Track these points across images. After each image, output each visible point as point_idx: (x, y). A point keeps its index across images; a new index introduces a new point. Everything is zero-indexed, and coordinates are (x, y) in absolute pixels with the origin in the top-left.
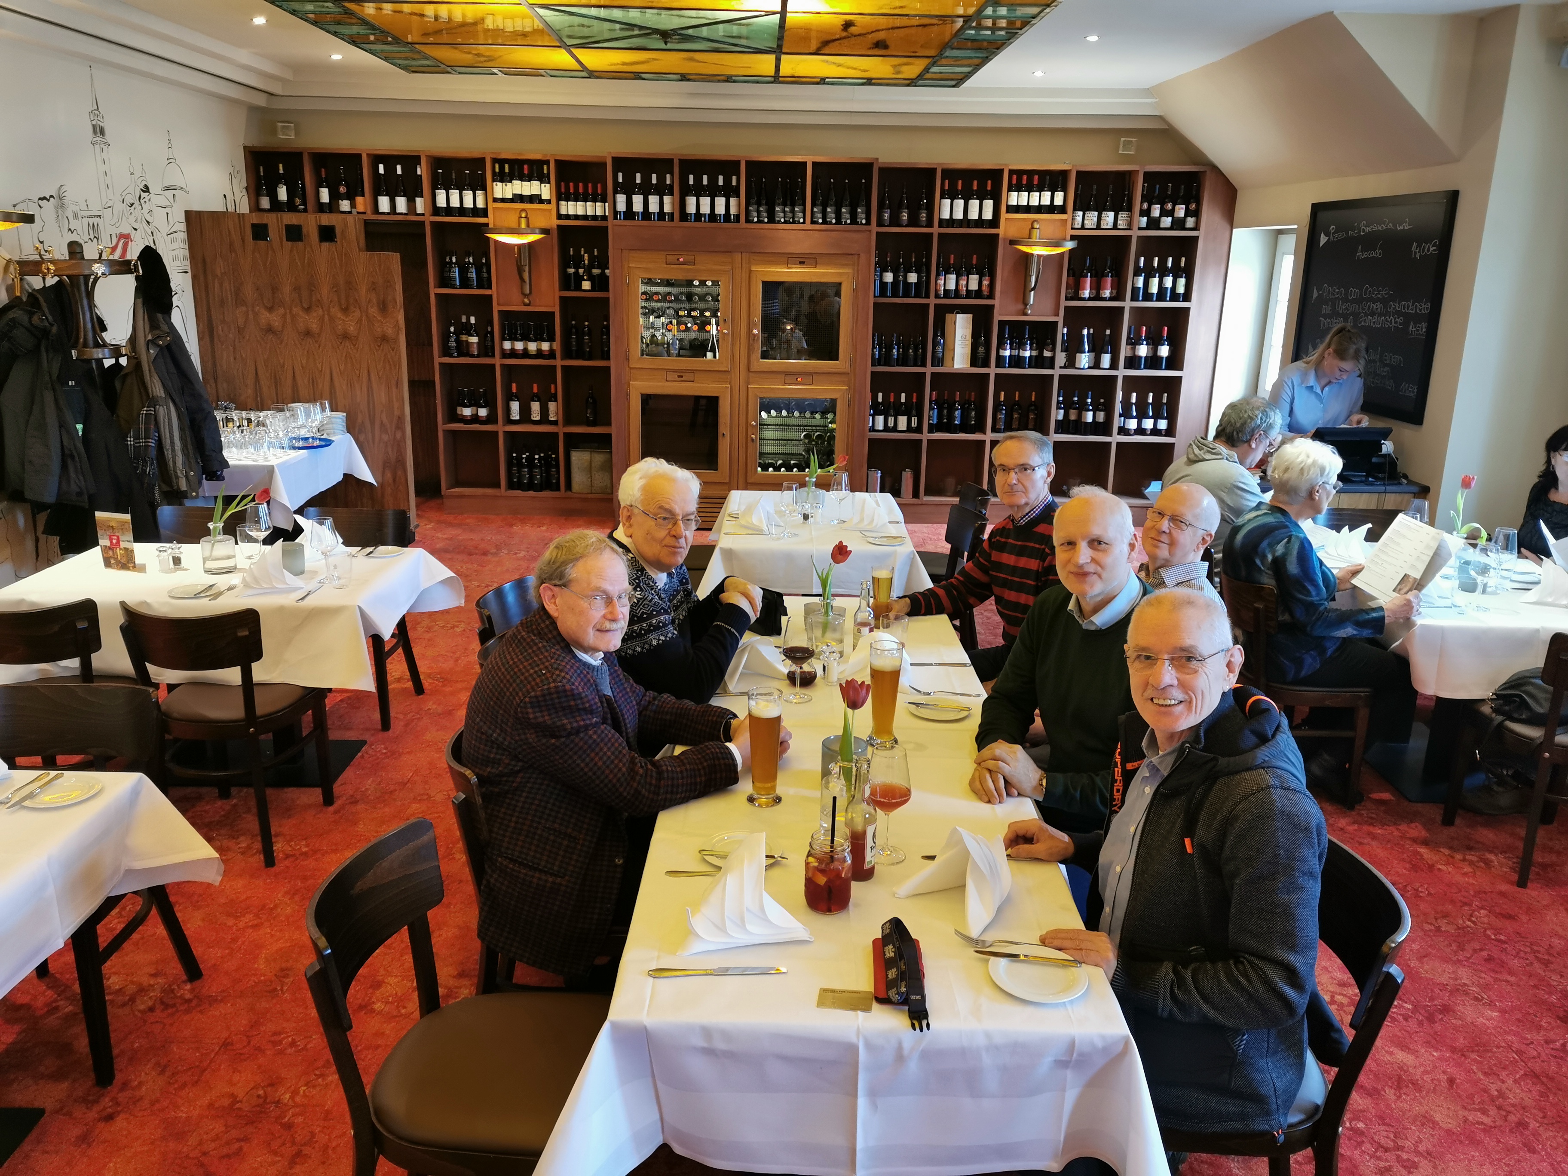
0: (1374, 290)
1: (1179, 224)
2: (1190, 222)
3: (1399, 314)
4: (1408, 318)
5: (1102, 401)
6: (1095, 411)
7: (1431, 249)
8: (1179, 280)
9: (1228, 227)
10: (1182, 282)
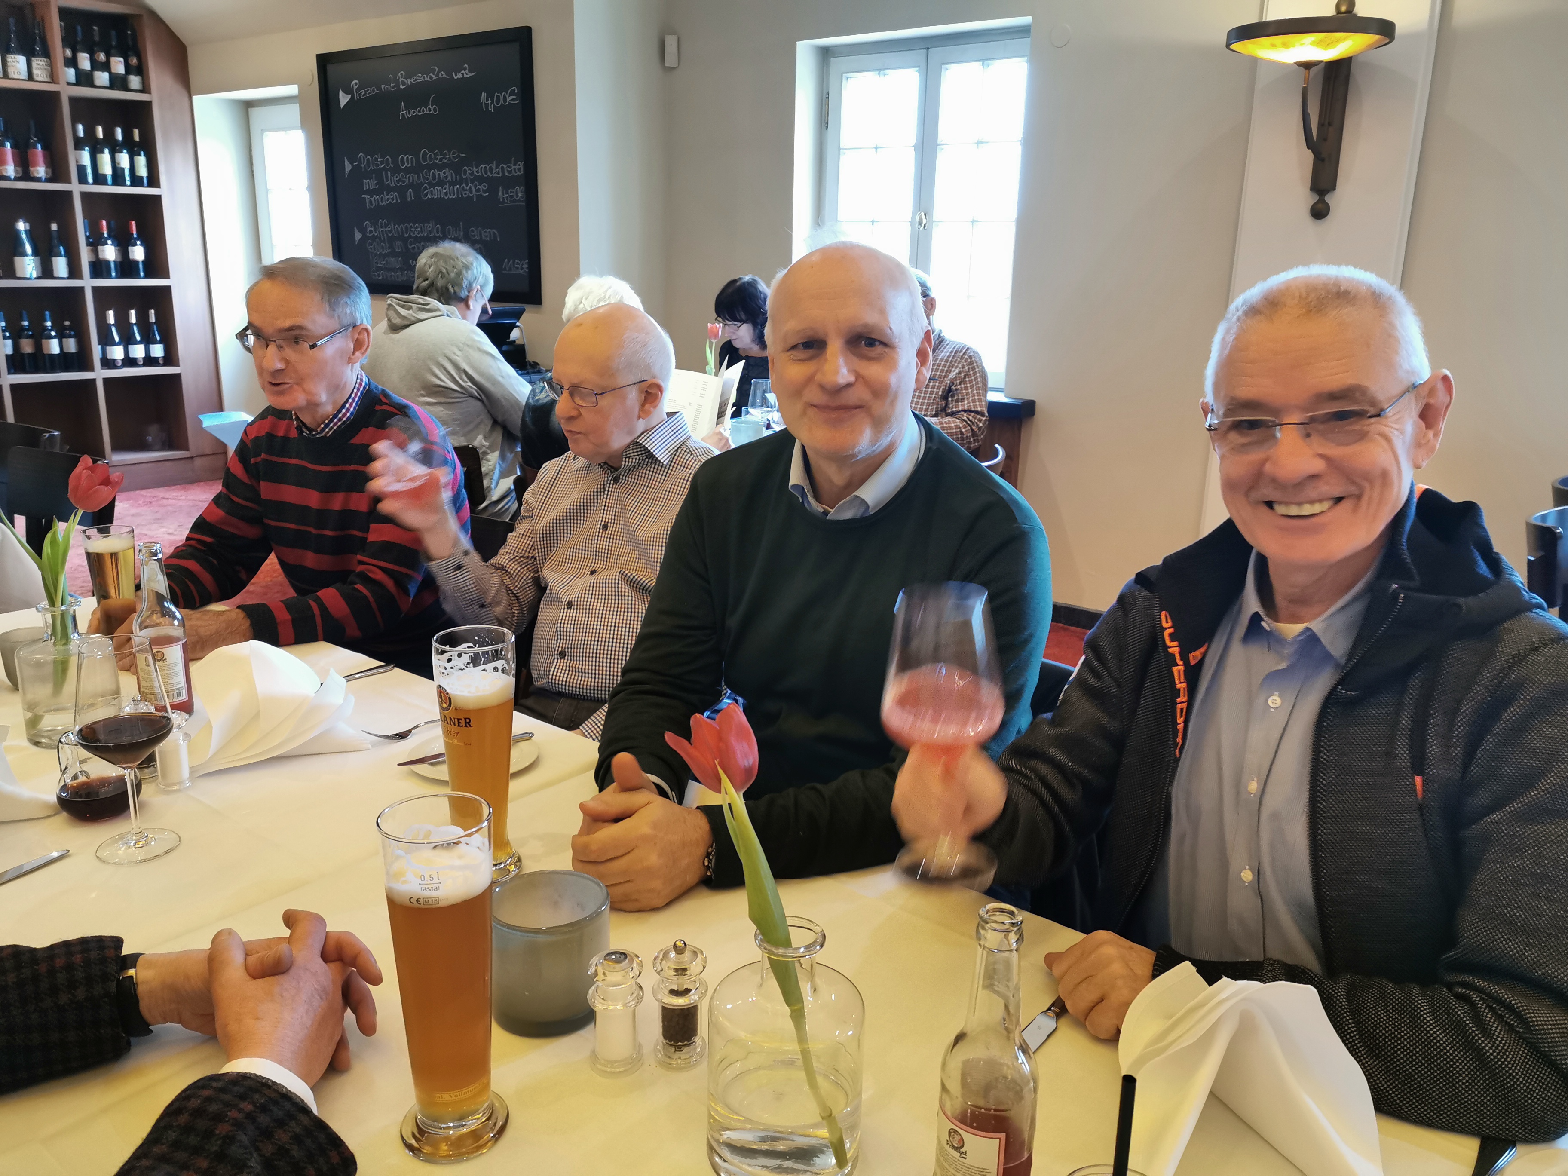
0: (436, 155)
1: (118, 82)
2: (135, 81)
3: (481, 180)
4: (494, 184)
5: (67, 323)
6: (61, 336)
7: (509, 99)
8: (137, 158)
9: (184, 93)
10: (141, 161)
